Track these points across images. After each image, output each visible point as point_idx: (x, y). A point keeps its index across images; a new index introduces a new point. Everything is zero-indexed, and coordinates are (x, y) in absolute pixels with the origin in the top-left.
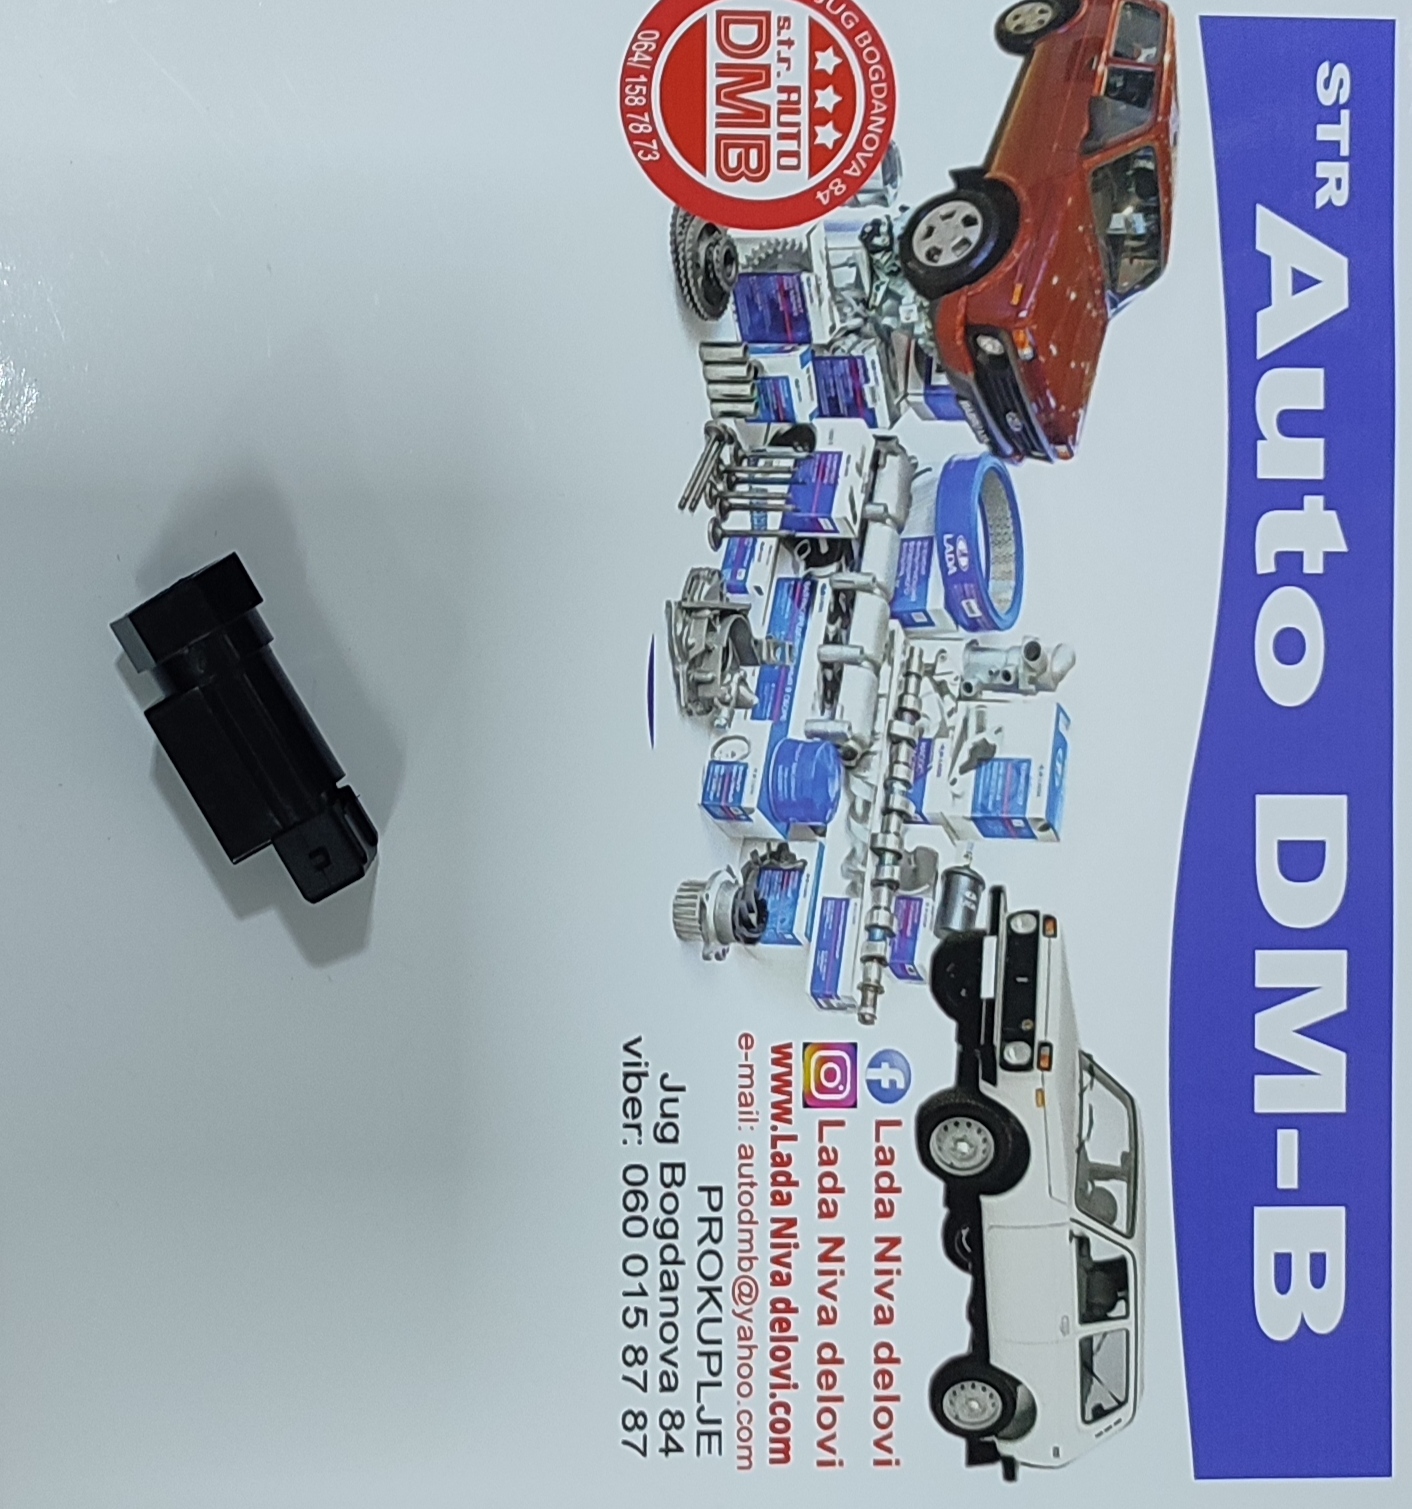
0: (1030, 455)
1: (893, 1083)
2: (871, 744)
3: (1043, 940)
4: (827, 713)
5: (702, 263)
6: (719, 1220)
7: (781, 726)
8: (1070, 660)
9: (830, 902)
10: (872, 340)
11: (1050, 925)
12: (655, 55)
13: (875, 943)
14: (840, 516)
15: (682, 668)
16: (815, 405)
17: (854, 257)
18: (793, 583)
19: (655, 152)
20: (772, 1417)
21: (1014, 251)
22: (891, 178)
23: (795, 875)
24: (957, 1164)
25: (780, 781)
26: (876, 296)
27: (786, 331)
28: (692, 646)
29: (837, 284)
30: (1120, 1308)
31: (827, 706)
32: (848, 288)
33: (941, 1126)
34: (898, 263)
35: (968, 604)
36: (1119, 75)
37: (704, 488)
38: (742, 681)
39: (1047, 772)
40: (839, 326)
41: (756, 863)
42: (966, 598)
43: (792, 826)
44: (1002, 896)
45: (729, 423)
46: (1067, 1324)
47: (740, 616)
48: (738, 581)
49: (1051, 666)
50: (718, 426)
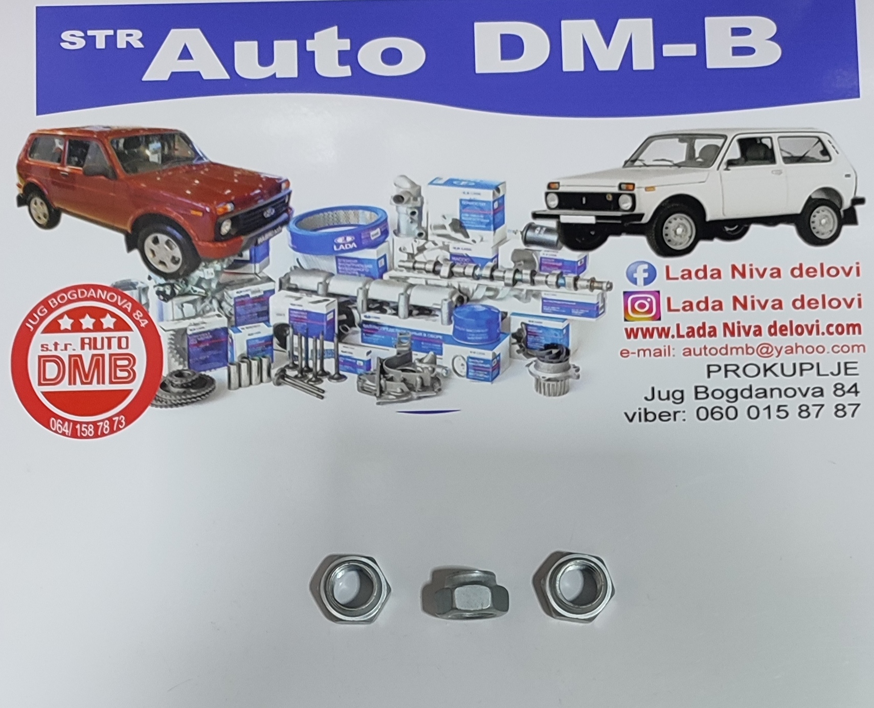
0: (288, 203)
1: (645, 271)
2: (454, 288)
3: (561, 189)
4: (437, 313)
5: (181, 390)
6: (726, 366)
7: (446, 339)
8: (402, 179)
9: (544, 309)
10: (225, 293)
11: (553, 186)
12: (64, 420)
13: (566, 283)
14: (325, 309)
15: (415, 395)
16: (262, 324)
17: (176, 304)
18: (364, 334)
19: (120, 419)
20: (835, 334)
21: (172, 215)
22: (132, 285)
23: (530, 328)
24: (689, 234)
25: (477, 338)
26: (199, 292)
27: (221, 342)
28: (402, 390)
29: (194, 314)
30: (766, 142)
31: (433, 313)
32: (195, 307)
33: (668, 244)
34: (180, 280)
35: (373, 236)
36: (71, 159)
37: (311, 385)
38: (421, 361)
39: (467, 190)
40: (217, 312)
41: (524, 350)
42: (370, 237)
43: (502, 331)
44: (537, 213)
45: (274, 372)
46: (776, 171)
47: (384, 363)
48: (364, 364)
49: (407, 189)
50: (276, 378)
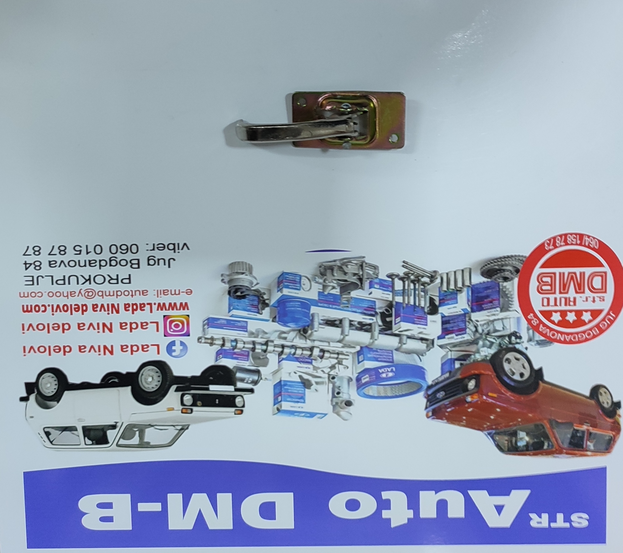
0: (428, 401)
1: (174, 351)
2: (309, 340)
3: (233, 409)
4: (322, 322)
5: (504, 268)
6: (117, 283)
7: (315, 303)
8: (346, 418)
9: (246, 324)
10: (473, 337)
11: (239, 412)
12: (589, 247)
13: (230, 342)
14: (401, 325)
15: (338, 263)
16: (446, 315)
17: (507, 329)
18: (374, 307)
19: (548, 247)
20: (40, 306)
21: (510, 393)
22: (539, 343)
23: (256, 310)
24: (143, 377)
25: (294, 303)
26: (491, 338)
27: (477, 302)
28: (347, 267)
29: (495, 322)
30: (89, 442)
31: (325, 322)
32: (494, 327)
33: (158, 370)
34: (504, 347)
35: (367, 377)
37: (412, 271)
38: (334, 288)
39: (300, 410)
40: (478, 323)
42: (370, 376)
43: (276, 308)
44: (250, 393)
45: (438, 281)
46: (82, 421)
47: (360, 286)
48: (374, 285)
49: (343, 411)
50: (437, 276)
